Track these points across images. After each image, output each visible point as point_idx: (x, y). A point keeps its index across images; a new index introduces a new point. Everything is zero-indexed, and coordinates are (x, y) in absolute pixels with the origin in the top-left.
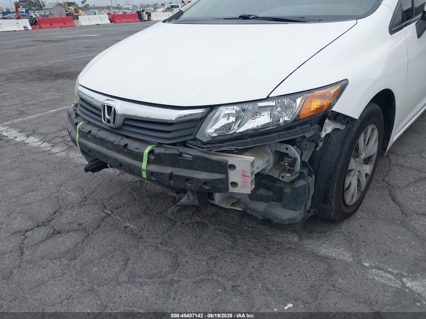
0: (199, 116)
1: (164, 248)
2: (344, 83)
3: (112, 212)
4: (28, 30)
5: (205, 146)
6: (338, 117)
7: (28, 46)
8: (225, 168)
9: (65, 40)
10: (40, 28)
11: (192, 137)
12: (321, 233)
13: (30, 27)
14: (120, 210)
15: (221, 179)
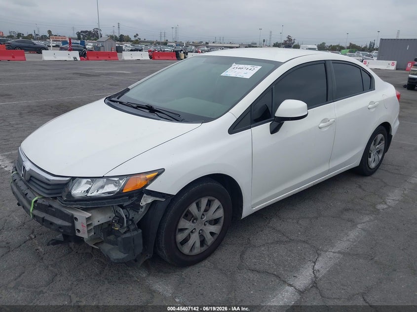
0: (65, 182)
1: (52, 268)
2: (160, 171)
3: (35, 237)
4: (77, 60)
5: (64, 203)
6: (152, 193)
7: (65, 79)
8: (73, 219)
9: (98, 75)
10: (88, 59)
11: (60, 195)
12: (165, 273)
13: (79, 59)
14: (42, 236)
15: (69, 226)
